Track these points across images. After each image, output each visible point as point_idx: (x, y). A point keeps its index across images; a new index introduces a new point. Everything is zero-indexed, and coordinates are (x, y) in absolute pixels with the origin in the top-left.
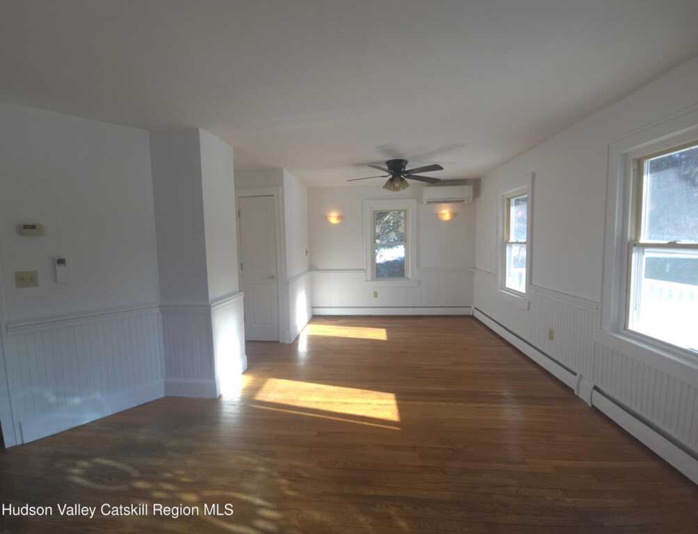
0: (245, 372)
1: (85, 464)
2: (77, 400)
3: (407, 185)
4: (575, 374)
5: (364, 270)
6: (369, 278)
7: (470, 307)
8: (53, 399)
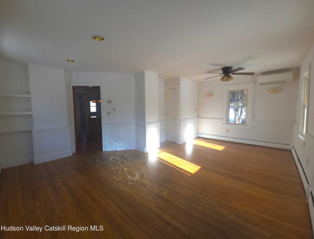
0: (159, 149)
1: (113, 157)
2: (117, 144)
3: (232, 78)
5: (222, 119)
6: (225, 123)
7: (290, 145)
8: (112, 142)
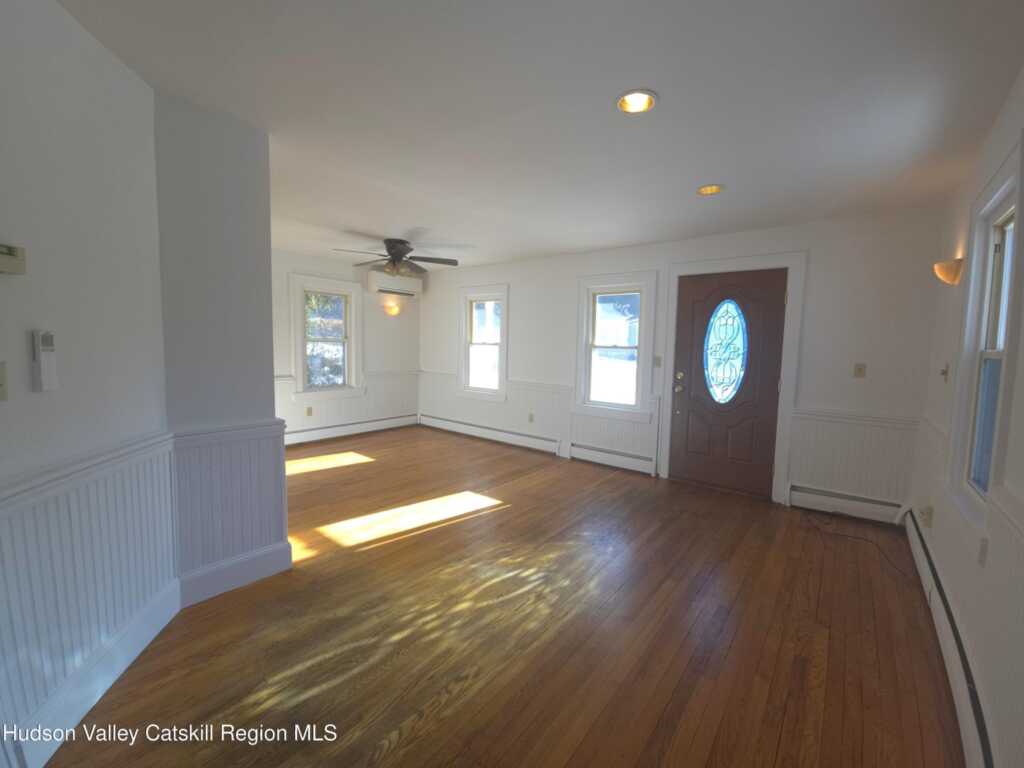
4: (555, 441)
5: (290, 376)
6: (300, 389)
